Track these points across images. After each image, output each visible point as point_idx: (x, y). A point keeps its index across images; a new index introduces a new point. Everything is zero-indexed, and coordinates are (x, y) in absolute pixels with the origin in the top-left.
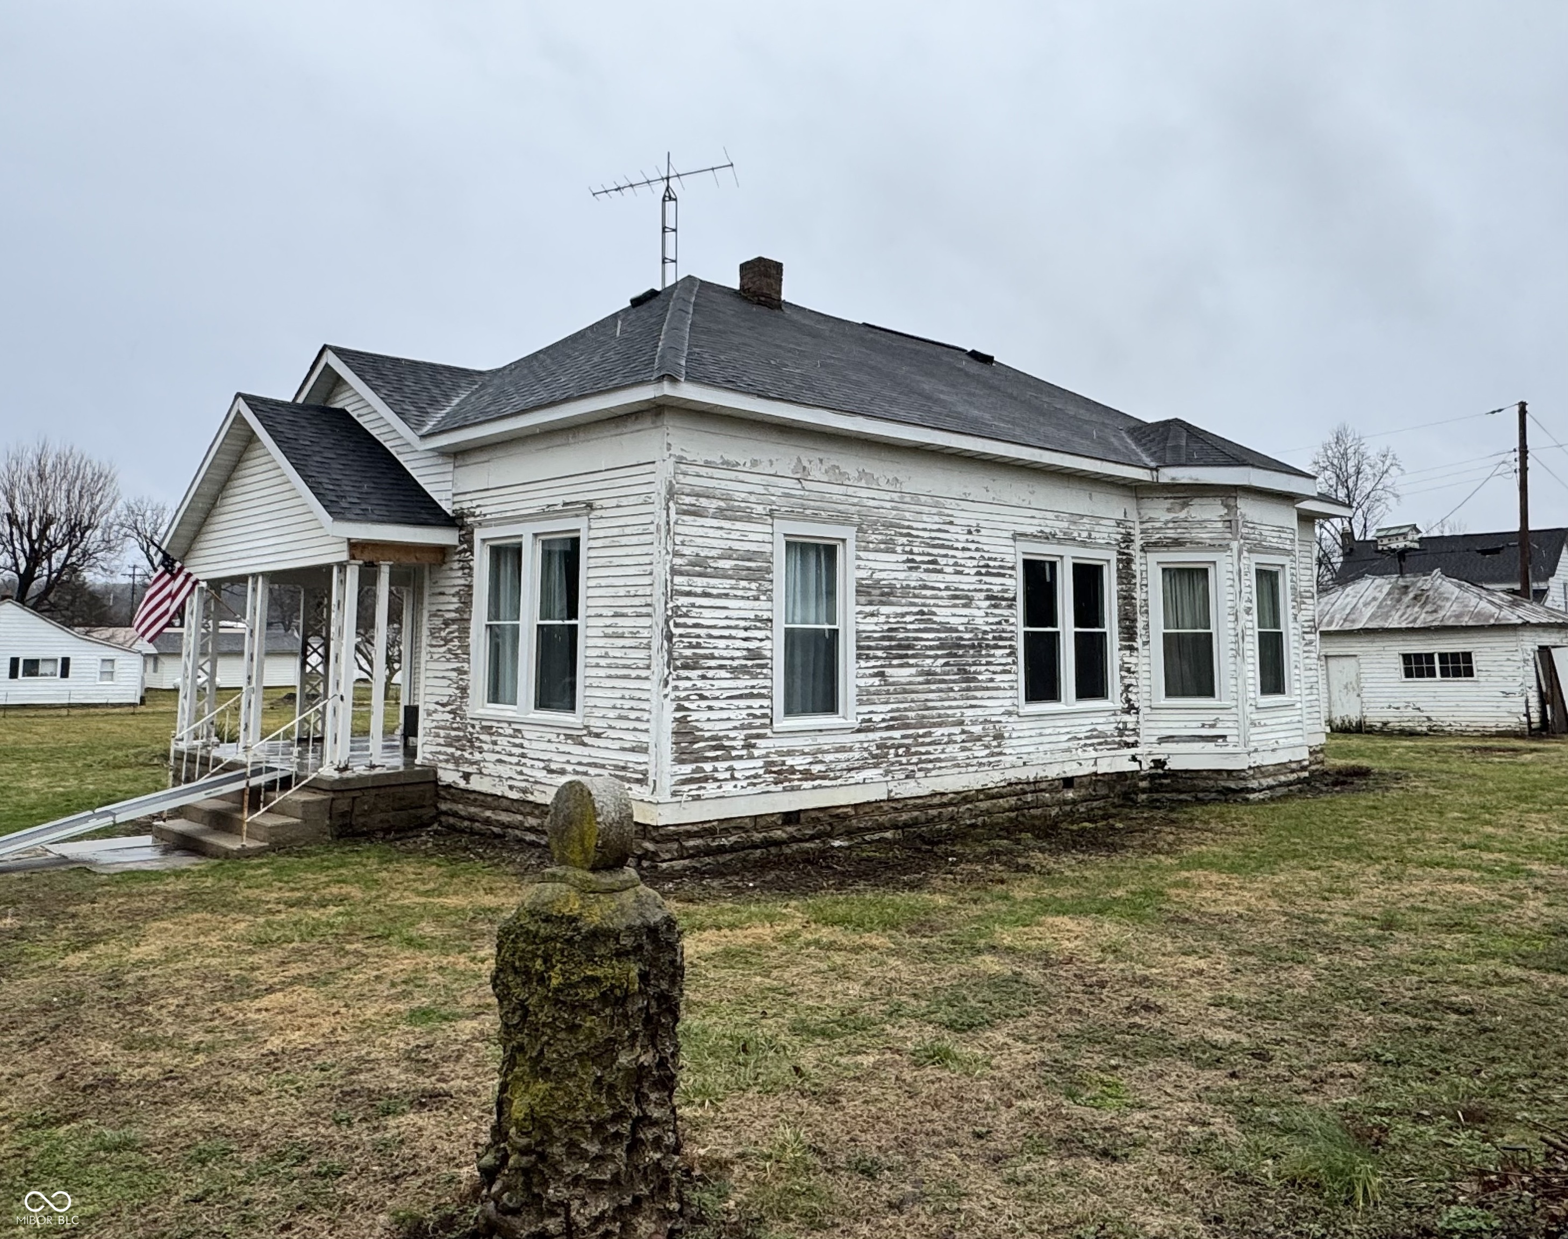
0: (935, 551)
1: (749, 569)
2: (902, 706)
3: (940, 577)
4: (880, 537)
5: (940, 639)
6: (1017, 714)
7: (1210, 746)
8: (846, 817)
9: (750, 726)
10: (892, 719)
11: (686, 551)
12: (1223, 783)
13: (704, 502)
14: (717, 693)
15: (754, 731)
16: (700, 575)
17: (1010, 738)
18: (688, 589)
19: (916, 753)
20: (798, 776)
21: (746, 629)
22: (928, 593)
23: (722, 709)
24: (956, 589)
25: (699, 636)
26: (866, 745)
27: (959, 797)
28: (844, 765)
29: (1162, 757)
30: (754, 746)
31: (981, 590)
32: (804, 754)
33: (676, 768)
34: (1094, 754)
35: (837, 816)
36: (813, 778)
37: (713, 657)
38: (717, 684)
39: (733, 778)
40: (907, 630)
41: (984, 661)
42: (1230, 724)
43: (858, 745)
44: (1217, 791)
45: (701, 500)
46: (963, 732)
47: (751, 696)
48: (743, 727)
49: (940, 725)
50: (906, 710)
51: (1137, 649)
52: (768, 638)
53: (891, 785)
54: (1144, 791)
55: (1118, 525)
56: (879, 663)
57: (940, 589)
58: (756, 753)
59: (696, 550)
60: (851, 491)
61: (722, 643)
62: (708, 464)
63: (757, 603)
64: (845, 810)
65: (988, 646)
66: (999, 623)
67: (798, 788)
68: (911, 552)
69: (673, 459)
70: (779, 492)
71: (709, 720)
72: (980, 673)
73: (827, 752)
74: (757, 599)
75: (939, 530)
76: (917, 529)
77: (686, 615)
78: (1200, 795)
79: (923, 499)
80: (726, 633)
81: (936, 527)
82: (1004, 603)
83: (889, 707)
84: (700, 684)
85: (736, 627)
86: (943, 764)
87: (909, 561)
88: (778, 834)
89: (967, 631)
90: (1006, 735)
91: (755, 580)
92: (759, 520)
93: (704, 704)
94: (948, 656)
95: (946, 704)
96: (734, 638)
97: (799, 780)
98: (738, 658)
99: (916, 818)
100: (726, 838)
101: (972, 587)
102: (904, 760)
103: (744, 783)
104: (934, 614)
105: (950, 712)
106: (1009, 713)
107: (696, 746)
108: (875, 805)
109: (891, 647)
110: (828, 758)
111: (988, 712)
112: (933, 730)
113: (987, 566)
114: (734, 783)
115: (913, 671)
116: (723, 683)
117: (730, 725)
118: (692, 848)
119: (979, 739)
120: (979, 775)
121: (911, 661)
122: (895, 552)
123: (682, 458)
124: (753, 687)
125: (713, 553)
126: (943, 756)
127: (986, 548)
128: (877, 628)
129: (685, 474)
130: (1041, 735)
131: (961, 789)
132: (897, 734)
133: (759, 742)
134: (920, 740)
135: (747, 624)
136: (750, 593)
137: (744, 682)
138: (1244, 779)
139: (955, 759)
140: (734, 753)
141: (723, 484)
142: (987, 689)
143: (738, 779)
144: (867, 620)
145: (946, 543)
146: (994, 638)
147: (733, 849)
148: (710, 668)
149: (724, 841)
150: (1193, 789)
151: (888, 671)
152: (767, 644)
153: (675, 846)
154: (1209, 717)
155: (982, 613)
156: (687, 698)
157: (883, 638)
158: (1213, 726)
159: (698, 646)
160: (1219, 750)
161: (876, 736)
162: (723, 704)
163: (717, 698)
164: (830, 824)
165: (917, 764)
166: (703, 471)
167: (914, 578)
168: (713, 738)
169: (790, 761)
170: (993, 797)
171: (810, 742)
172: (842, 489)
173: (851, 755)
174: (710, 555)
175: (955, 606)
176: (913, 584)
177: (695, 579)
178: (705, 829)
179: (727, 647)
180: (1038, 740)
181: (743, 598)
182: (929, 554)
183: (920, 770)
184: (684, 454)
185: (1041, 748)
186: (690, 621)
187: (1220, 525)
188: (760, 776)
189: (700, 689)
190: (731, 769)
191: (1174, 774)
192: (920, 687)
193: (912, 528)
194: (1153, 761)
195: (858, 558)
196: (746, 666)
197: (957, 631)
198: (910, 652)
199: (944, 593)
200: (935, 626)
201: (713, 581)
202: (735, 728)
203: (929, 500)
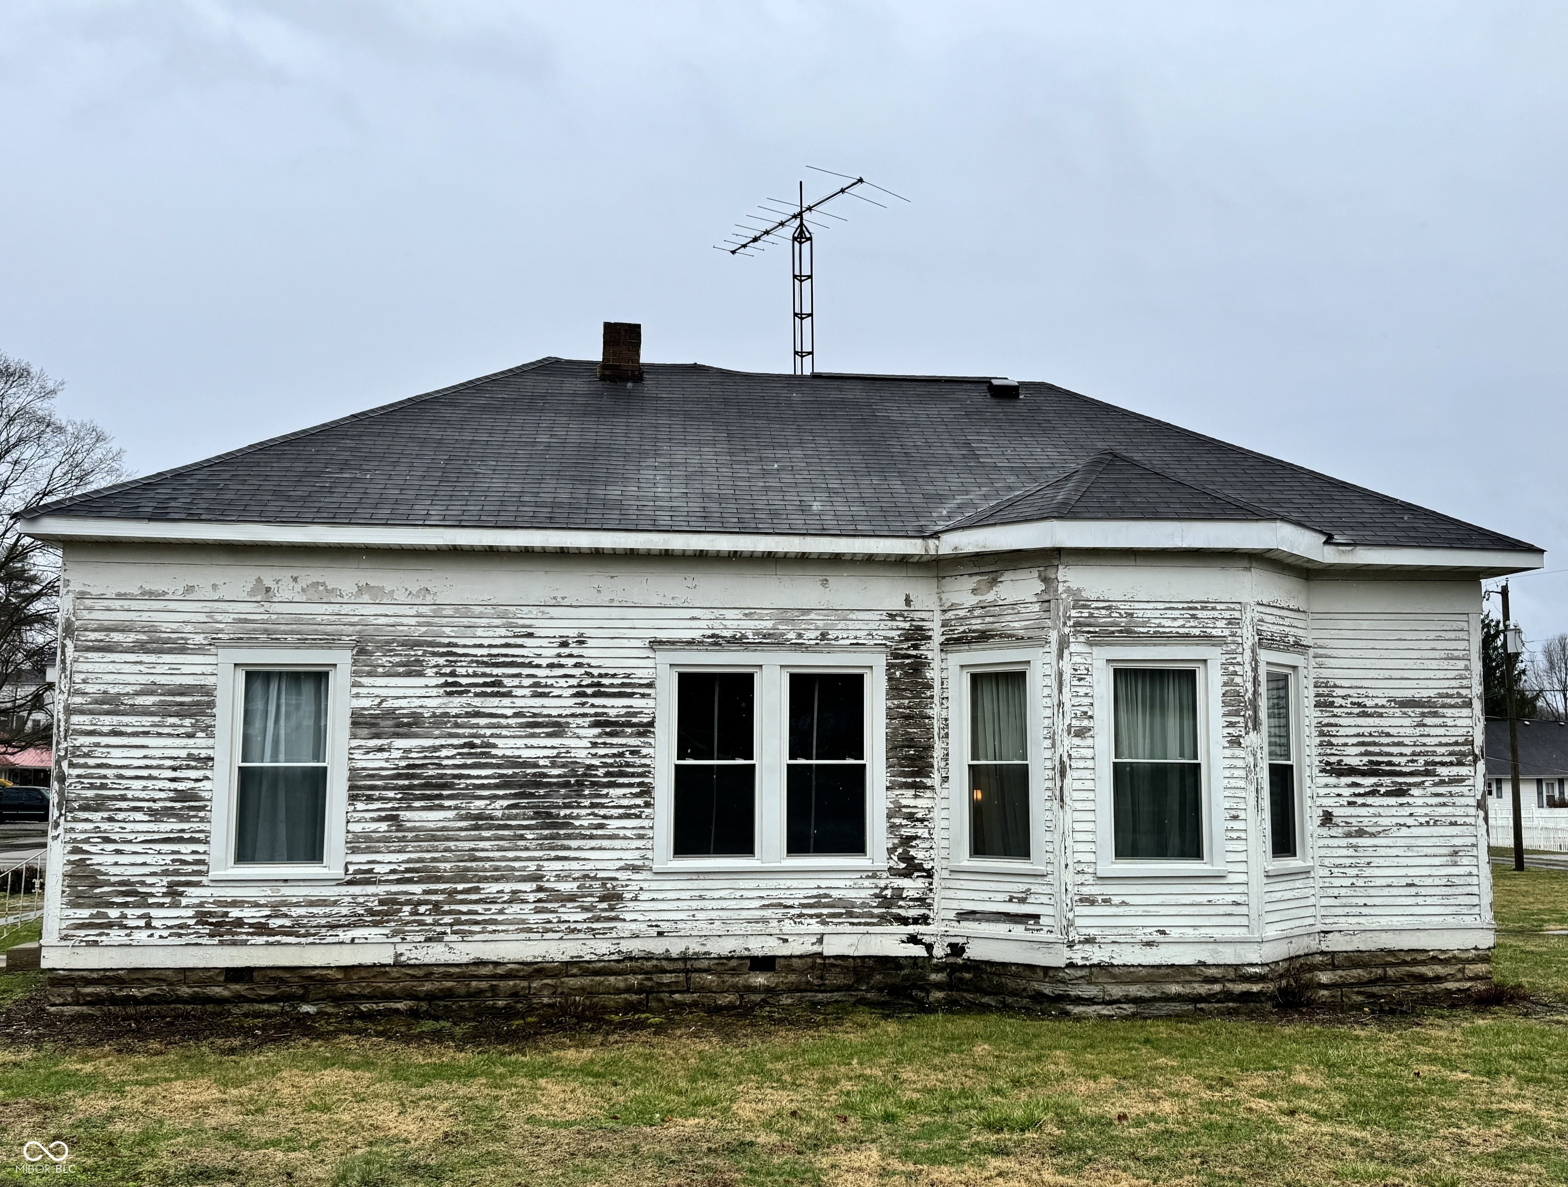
0: (495, 671)
1: (181, 704)
2: (428, 856)
3: (506, 701)
4: (397, 659)
5: (501, 776)
6: (651, 869)
7: (1018, 930)
8: (324, 980)
9: (177, 873)
10: (408, 870)
11: (89, 689)
12: (1036, 985)
13: (117, 637)
14: (130, 837)
15: (183, 879)
16: (108, 713)
17: (635, 899)
18: (92, 728)
19: (450, 913)
20: (246, 930)
21: (174, 769)
22: (483, 721)
23: (134, 853)
24: (535, 715)
25: (105, 777)
26: (361, 900)
27: (531, 969)
28: (323, 921)
29: (961, 941)
30: (181, 894)
31: (584, 715)
32: (256, 905)
33: (70, 912)
34: (820, 929)
35: (311, 978)
36: (272, 932)
37: (124, 798)
38: (129, 827)
39: (148, 926)
40: (440, 766)
41: (587, 803)
42: (1044, 899)
43: (349, 899)
44: (1030, 997)
45: (112, 634)
46: (540, 889)
47: (180, 840)
48: (165, 873)
49: (496, 880)
50: (434, 860)
51: (932, 788)
52: (207, 778)
53: (401, 948)
54: (939, 986)
55: (892, 617)
56: (390, 805)
57: (506, 717)
58: (184, 901)
59: (103, 688)
60: (345, 609)
61: (139, 784)
62: (120, 596)
63: (191, 742)
64: (324, 972)
65: (593, 784)
66: (621, 755)
67: (244, 943)
68: (453, 674)
69: (71, 595)
70: (229, 618)
71: (116, 864)
72: (578, 817)
73: (297, 905)
74: (191, 736)
75: (507, 645)
76: (465, 646)
77: (86, 755)
78: (1009, 1000)
79: (478, 610)
80: (145, 773)
81: (503, 641)
82: (629, 730)
83: (405, 857)
84: (105, 826)
85: (159, 767)
86: (500, 928)
87: (447, 684)
88: (217, 990)
89: (554, 765)
90: (628, 896)
91: (190, 716)
92: (200, 650)
93: (110, 847)
94: (515, 796)
95: (510, 854)
96: (155, 778)
97: (248, 934)
98: (160, 799)
99: (450, 989)
100: (139, 988)
101: (568, 712)
102: (429, 920)
103: (165, 933)
104: (495, 746)
105: (517, 865)
106: (635, 869)
107: (98, 891)
108: (378, 969)
109: (411, 787)
110: (295, 912)
111: (590, 865)
112: (481, 885)
113: (599, 685)
114: (149, 932)
115: (451, 814)
116: (142, 825)
117: (146, 870)
118: (88, 995)
119: (572, 898)
120: (568, 944)
121: (447, 803)
122: (421, 674)
123: (84, 593)
124: (183, 831)
125: (129, 689)
126: (500, 918)
127: (594, 662)
128: (387, 765)
129: (90, 609)
130: (701, 898)
131: (529, 959)
132: (417, 889)
133: (190, 890)
134: (460, 897)
135: (177, 763)
136: (182, 730)
137: (170, 826)
138: (1063, 982)
139: (523, 921)
140: (150, 901)
141: (145, 616)
142: (592, 837)
143: (155, 928)
144: (371, 756)
145: (519, 660)
146: (607, 774)
147: (148, 1000)
148: (120, 810)
149: (134, 992)
150: (999, 990)
151: (405, 815)
152: (206, 784)
153: (70, 991)
154: (1018, 887)
155: (586, 743)
156: (86, 841)
157: (398, 776)
158: (1022, 901)
159: (103, 787)
160: (1029, 936)
161: (381, 889)
162: (139, 848)
163: (130, 842)
164: (303, 986)
165: (451, 925)
166: (117, 604)
167: (456, 705)
168: (121, 883)
169: (235, 913)
170: (597, 973)
171: (269, 893)
172: (330, 608)
173: (335, 910)
174: (122, 691)
175: (532, 736)
176: (454, 712)
177: (102, 718)
178: (109, 978)
179: (145, 788)
180: (694, 905)
181: (170, 735)
182: (484, 675)
183: (454, 933)
184: (87, 589)
185: (700, 915)
186: (91, 762)
187: (1036, 607)
188: (189, 927)
189: (105, 832)
190: (148, 917)
191: (978, 966)
192: (463, 834)
193: (456, 645)
194: (950, 945)
195: (355, 685)
196: (172, 808)
197: (536, 765)
198: (445, 793)
199: (512, 721)
200: (494, 761)
201: (125, 719)
202: (153, 874)
203: (490, 610)
